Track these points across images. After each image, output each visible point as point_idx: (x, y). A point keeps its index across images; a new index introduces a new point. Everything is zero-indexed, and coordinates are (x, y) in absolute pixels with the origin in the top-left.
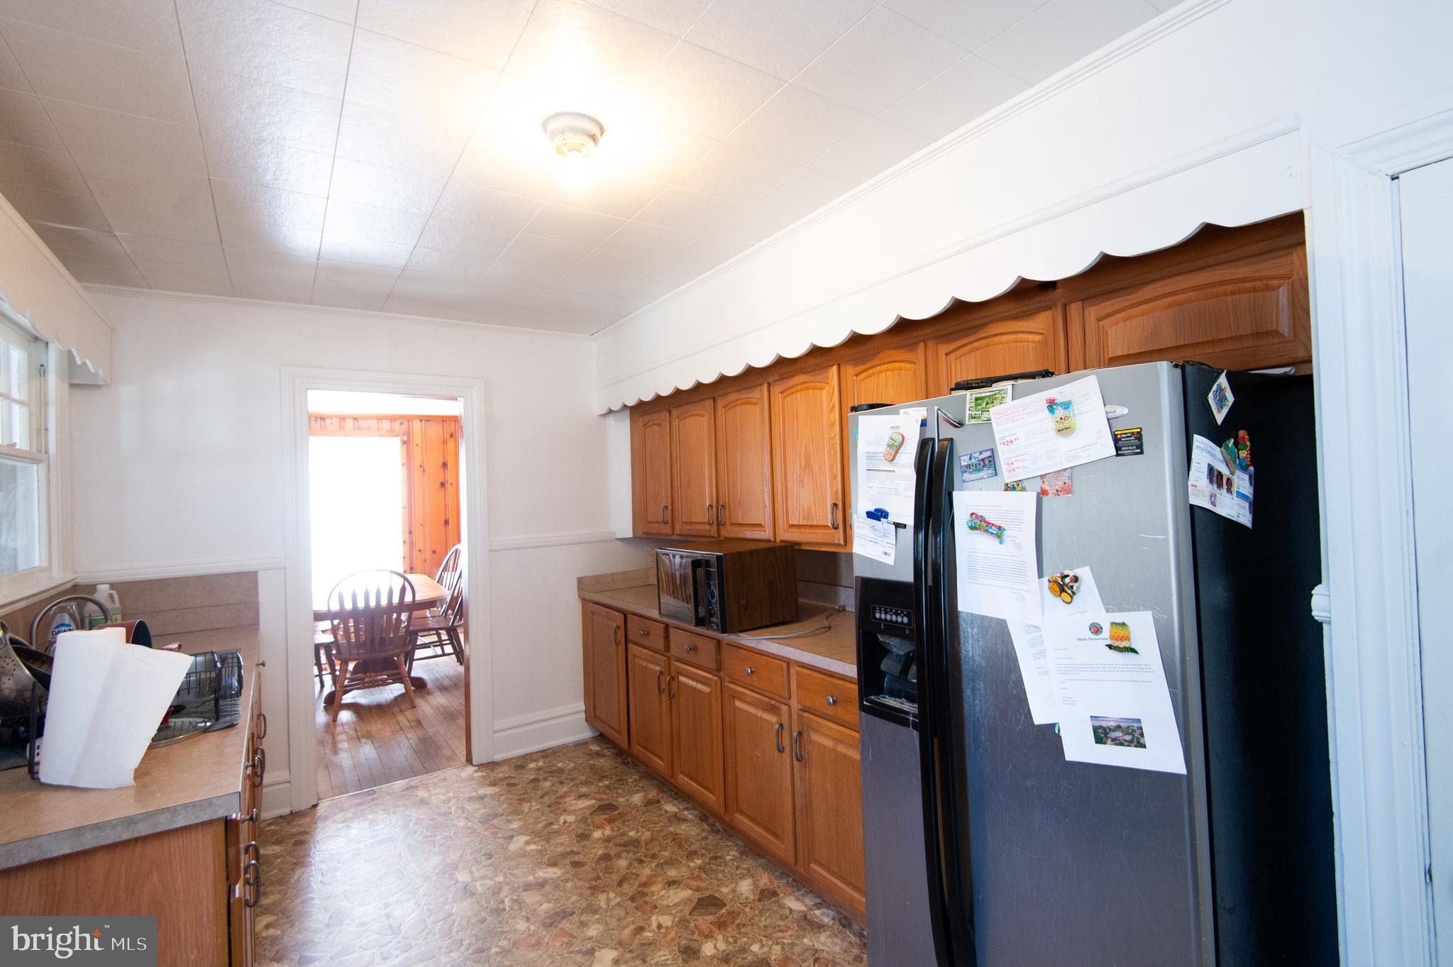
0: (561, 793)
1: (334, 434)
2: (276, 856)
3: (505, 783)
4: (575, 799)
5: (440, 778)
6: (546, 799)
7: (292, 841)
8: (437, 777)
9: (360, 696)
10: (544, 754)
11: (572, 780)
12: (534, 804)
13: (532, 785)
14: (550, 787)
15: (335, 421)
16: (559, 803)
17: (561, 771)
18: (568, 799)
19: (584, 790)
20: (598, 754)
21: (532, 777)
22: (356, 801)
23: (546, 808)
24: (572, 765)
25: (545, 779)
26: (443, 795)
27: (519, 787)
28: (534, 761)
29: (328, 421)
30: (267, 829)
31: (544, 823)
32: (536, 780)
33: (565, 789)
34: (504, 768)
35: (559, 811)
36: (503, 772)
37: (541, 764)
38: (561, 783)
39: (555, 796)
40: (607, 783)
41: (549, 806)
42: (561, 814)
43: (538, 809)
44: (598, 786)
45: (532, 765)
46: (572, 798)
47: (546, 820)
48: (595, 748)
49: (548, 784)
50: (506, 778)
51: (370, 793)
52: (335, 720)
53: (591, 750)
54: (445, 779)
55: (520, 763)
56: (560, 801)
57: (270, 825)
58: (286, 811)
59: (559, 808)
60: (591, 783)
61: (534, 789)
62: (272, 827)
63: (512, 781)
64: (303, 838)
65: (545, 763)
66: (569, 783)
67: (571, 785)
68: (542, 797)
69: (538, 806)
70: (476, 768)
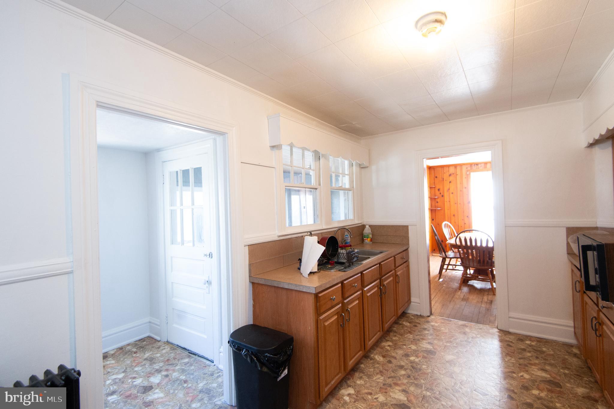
0: (532, 362)
1: (482, 171)
2: (406, 327)
3: (506, 343)
4: (538, 369)
5: (479, 327)
6: (521, 361)
7: (414, 324)
8: (479, 326)
9: (476, 283)
10: (540, 340)
11: (545, 359)
12: (513, 359)
13: (519, 351)
14: (529, 357)
15: (483, 165)
16: (527, 366)
17: (542, 352)
18: (533, 367)
19: (548, 368)
20: (575, 355)
21: (523, 347)
22: (442, 321)
23: (518, 365)
24: (552, 353)
25: (530, 352)
26: (475, 334)
27: (513, 348)
28: (530, 340)
29: (479, 165)
30: (411, 317)
31: (510, 370)
32: (524, 350)
33: (537, 362)
34: (512, 337)
35: (524, 370)
36: (510, 338)
37: (533, 344)
38: (537, 358)
39: (528, 362)
40: (566, 372)
41: (520, 365)
42: (523, 371)
43: (513, 363)
44: (559, 370)
45: (528, 342)
46: (537, 368)
47: (513, 369)
48: (575, 351)
49: (529, 354)
50: (509, 341)
51: (448, 320)
52: (460, 288)
53: (572, 351)
54: (481, 329)
55: (521, 338)
56: (528, 365)
57: (412, 316)
58: (419, 314)
59: (524, 368)
60: (556, 367)
61: (519, 353)
62: (412, 317)
63: (511, 344)
64: (418, 325)
65: (537, 344)
66: (542, 360)
67: (542, 361)
68: (520, 359)
69: (514, 362)
70: (499, 331)
